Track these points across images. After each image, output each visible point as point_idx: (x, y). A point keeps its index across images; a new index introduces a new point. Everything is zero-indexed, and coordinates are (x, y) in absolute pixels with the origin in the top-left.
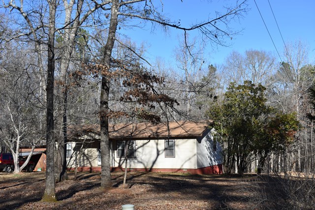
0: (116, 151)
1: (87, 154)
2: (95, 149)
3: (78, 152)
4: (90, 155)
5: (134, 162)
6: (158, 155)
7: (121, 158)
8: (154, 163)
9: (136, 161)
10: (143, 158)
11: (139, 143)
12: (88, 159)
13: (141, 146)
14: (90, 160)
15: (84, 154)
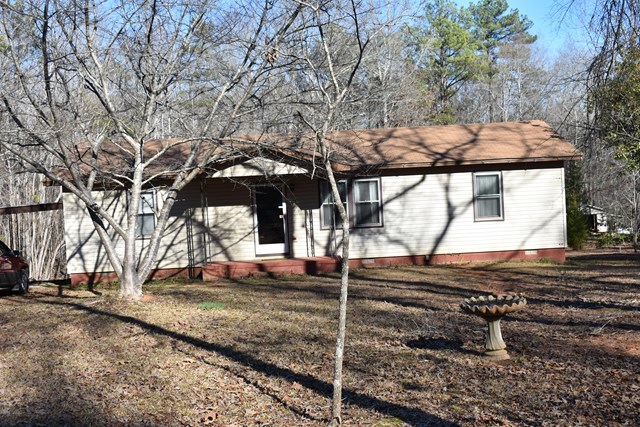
0: (315, 212)
1: (214, 226)
2: (243, 209)
3: (182, 222)
4: (227, 226)
5: (377, 242)
6: (451, 217)
7: (333, 230)
8: (439, 240)
9: (382, 238)
10: (404, 228)
11: (391, 184)
12: (216, 240)
13: (399, 196)
14: (226, 243)
15: (201, 225)
